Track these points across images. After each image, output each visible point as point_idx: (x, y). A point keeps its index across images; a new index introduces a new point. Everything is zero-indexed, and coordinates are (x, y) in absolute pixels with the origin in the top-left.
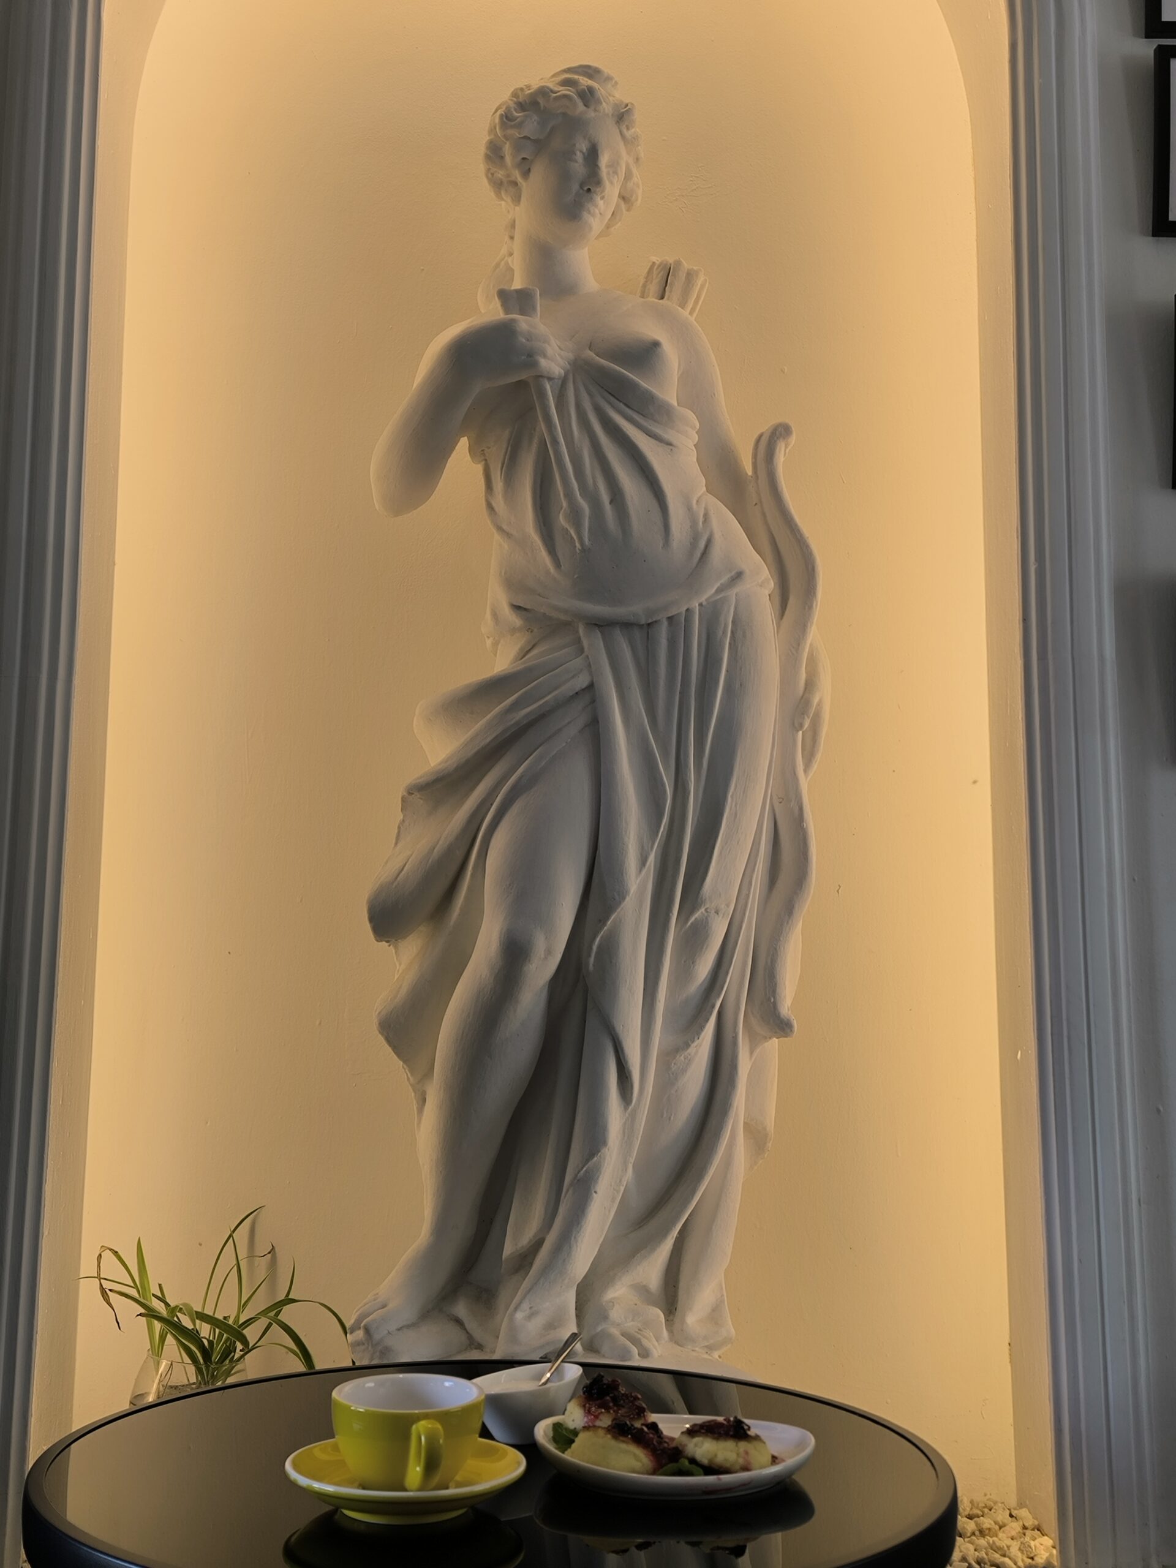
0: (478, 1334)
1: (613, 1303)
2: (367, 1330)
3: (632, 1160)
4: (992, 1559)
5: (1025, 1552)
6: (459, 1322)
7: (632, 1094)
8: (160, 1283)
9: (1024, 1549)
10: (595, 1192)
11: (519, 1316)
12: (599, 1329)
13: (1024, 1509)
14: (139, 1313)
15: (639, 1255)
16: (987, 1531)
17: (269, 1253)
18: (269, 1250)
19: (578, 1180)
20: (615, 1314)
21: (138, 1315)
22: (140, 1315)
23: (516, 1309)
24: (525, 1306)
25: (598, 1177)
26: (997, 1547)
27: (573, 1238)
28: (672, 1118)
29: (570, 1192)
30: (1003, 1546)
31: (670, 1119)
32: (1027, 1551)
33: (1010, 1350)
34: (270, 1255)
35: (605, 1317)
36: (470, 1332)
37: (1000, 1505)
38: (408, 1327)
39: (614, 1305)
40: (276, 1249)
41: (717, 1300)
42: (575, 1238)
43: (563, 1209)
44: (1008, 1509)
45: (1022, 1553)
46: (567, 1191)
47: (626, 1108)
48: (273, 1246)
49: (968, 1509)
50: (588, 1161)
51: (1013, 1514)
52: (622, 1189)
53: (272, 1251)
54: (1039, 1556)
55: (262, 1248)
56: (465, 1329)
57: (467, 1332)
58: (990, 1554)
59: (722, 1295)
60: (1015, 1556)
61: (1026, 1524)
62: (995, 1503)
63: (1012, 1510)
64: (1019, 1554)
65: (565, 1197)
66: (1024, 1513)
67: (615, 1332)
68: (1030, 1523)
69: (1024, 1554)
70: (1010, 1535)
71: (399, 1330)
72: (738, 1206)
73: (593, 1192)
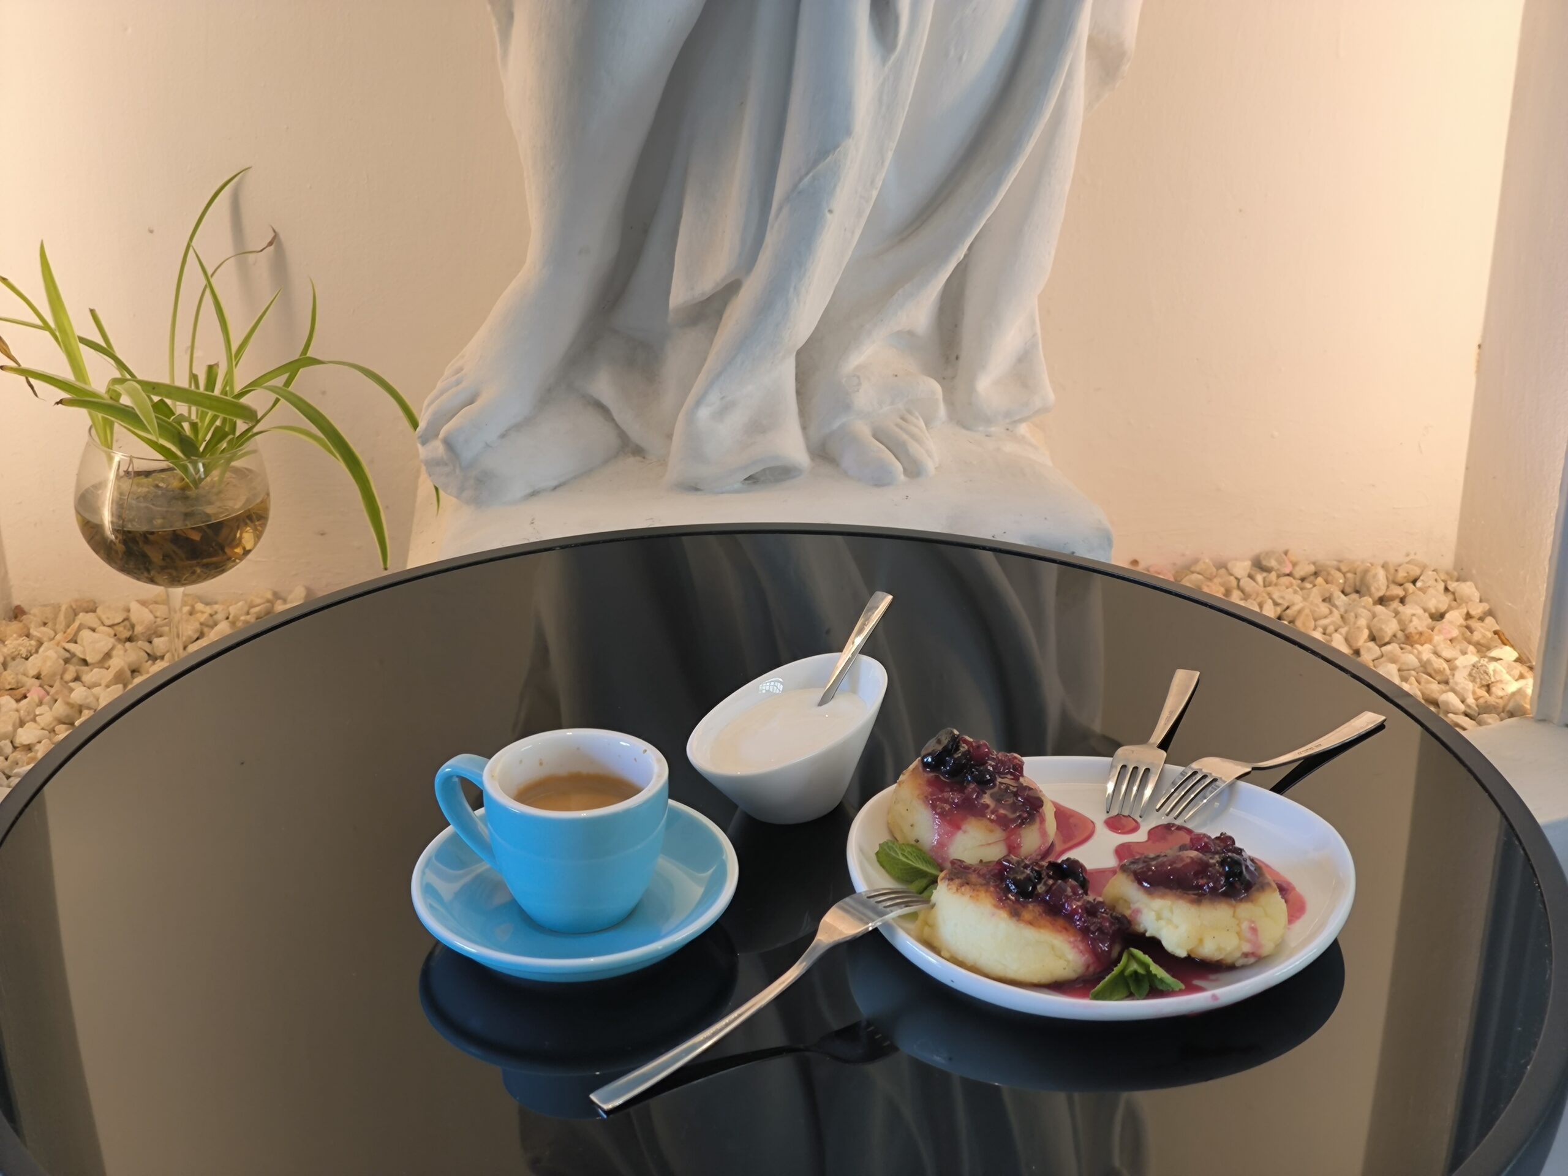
0: (635, 431)
1: (858, 377)
2: (448, 444)
3: (893, 145)
4: (1427, 692)
5: (1478, 680)
6: (601, 407)
7: (896, 35)
8: (92, 308)
9: (1477, 676)
10: (830, 211)
11: (704, 413)
12: (836, 425)
13: (1469, 583)
14: (58, 400)
15: (900, 292)
16: (1417, 637)
17: (270, 244)
18: (269, 240)
19: (799, 193)
20: (865, 398)
21: (57, 403)
22: (60, 402)
23: (698, 403)
24: (714, 397)
25: (835, 186)
26: (1435, 671)
27: (792, 290)
28: (964, 58)
29: (785, 211)
30: (1444, 669)
31: (960, 59)
32: (1481, 679)
33: (1479, 354)
34: (272, 248)
35: (847, 407)
36: (624, 427)
37: (1430, 573)
38: (518, 427)
39: (859, 384)
40: (282, 236)
41: (1026, 344)
42: (795, 288)
43: (772, 238)
44: (1443, 581)
45: (1474, 681)
46: (780, 209)
47: (884, 59)
48: (274, 231)
49: (1384, 588)
50: (816, 163)
51: (1450, 588)
52: (875, 193)
53: (275, 240)
54: (1500, 685)
55: (257, 238)
56: (613, 420)
57: (617, 426)
58: (1423, 681)
59: (1034, 335)
60: (1463, 688)
61: (1473, 613)
62: (1424, 568)
63: (1449, 583)
64: (1470, 686)
65: (777, 216)
66: (1467, 589)
67: (863, 429)
68: (1477, 609)
69: (1476, 683)
70: (1449, 636)
71: (503, 436)
72: (1067, 188)
73: (826, 211)
